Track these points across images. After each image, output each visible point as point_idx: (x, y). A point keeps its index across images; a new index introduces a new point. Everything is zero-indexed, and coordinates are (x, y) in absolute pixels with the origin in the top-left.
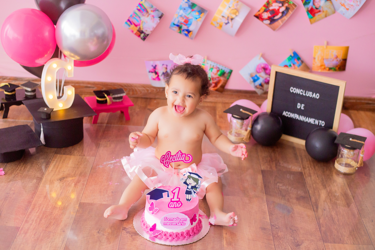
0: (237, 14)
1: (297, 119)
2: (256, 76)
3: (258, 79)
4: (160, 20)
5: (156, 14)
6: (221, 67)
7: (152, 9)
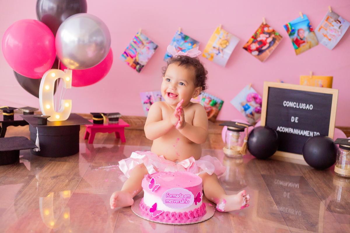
0: (227, 44)
1: (292, 133)
2: (247, 105)
3: (249, 108)
4: (155, 51)
5: (150, 45)
6: (213, 98)
7: (148, 41)
